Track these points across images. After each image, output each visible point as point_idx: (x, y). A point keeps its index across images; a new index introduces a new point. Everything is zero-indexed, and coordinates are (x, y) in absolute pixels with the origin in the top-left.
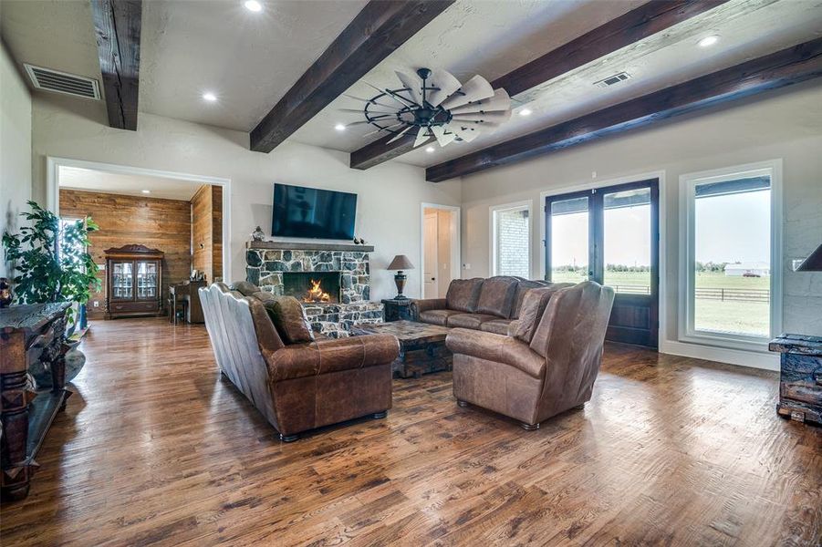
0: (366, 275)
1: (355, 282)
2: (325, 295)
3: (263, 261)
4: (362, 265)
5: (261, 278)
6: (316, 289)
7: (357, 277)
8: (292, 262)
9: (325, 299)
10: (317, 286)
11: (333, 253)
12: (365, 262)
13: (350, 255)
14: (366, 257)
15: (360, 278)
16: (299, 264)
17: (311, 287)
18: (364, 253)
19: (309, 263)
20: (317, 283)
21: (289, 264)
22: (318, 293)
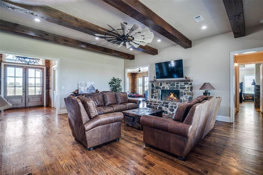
0: (190, 92)
1: (185, 94)
2: (175, 98)
3: (155, 86)
4: (188, 88)
5: (154, 91)
6: (172, 96)
7: (186, 92)
8: (162, 86)
9: (175, 99)
10: (172, 95)
11: (176, 83)
12: (190, 86)
13: (183, 84)
14: (191, 84)
15: (187, 93)
16: (164, 87)
17: (170, 95)
18: (189, 83)
19: (167, 87)
20: (172, 94)
21: (161, 87)
22: (172, 97)
